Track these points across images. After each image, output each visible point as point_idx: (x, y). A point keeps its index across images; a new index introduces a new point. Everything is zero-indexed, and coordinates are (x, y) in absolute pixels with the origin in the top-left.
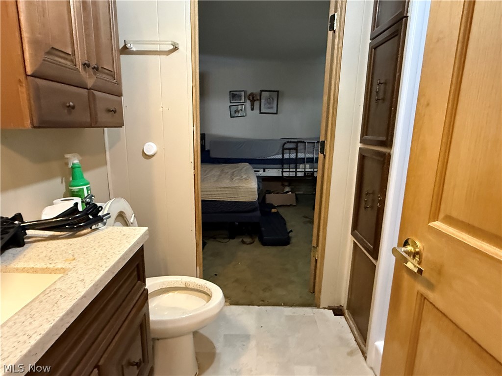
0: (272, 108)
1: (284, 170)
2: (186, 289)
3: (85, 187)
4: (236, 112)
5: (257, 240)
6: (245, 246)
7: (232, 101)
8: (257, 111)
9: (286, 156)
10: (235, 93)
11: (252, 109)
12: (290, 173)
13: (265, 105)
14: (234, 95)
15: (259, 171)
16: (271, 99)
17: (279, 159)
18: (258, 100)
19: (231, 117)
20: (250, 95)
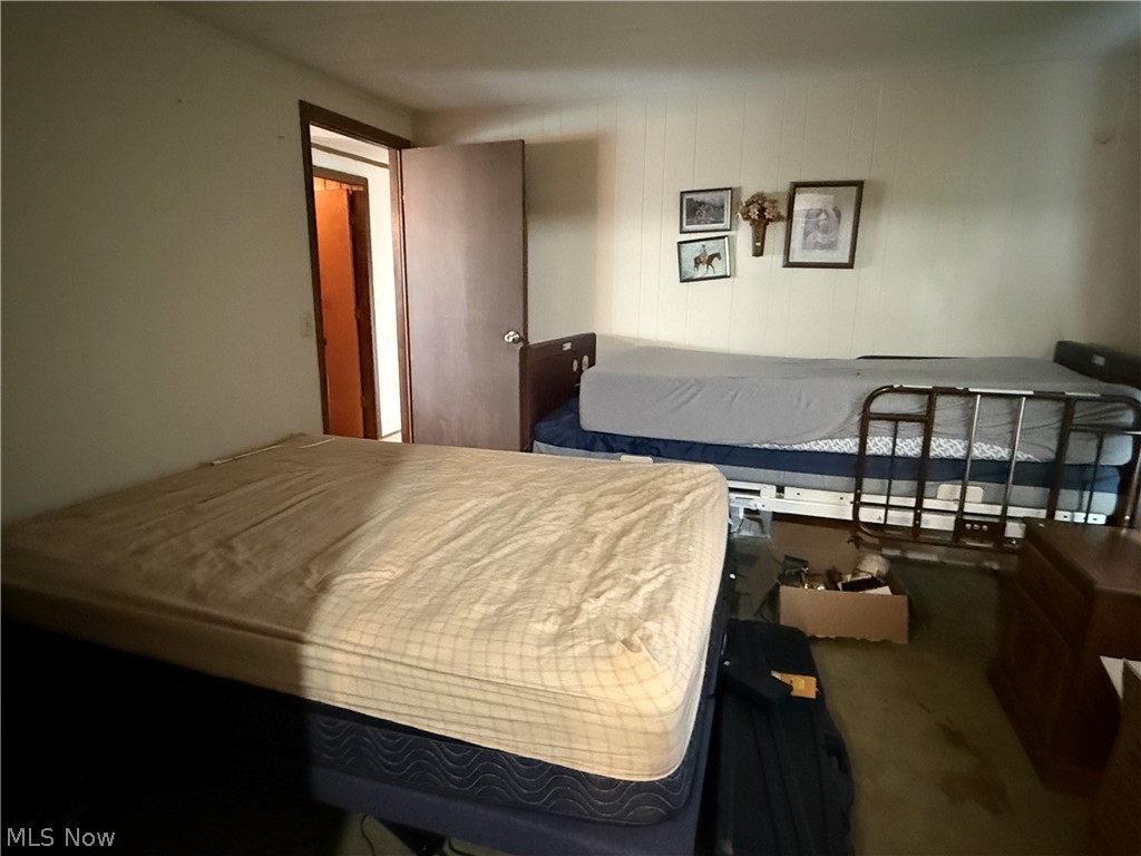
7: (686, 228)
8: (773, 257)
9: (879, 445)
11: (758, 252)
13: (805, 236)
15: (757, 493)
16: (833, 215)
17: (846, 454)
18: (779, 218)
19: (683, 281)
20: (751, 203)
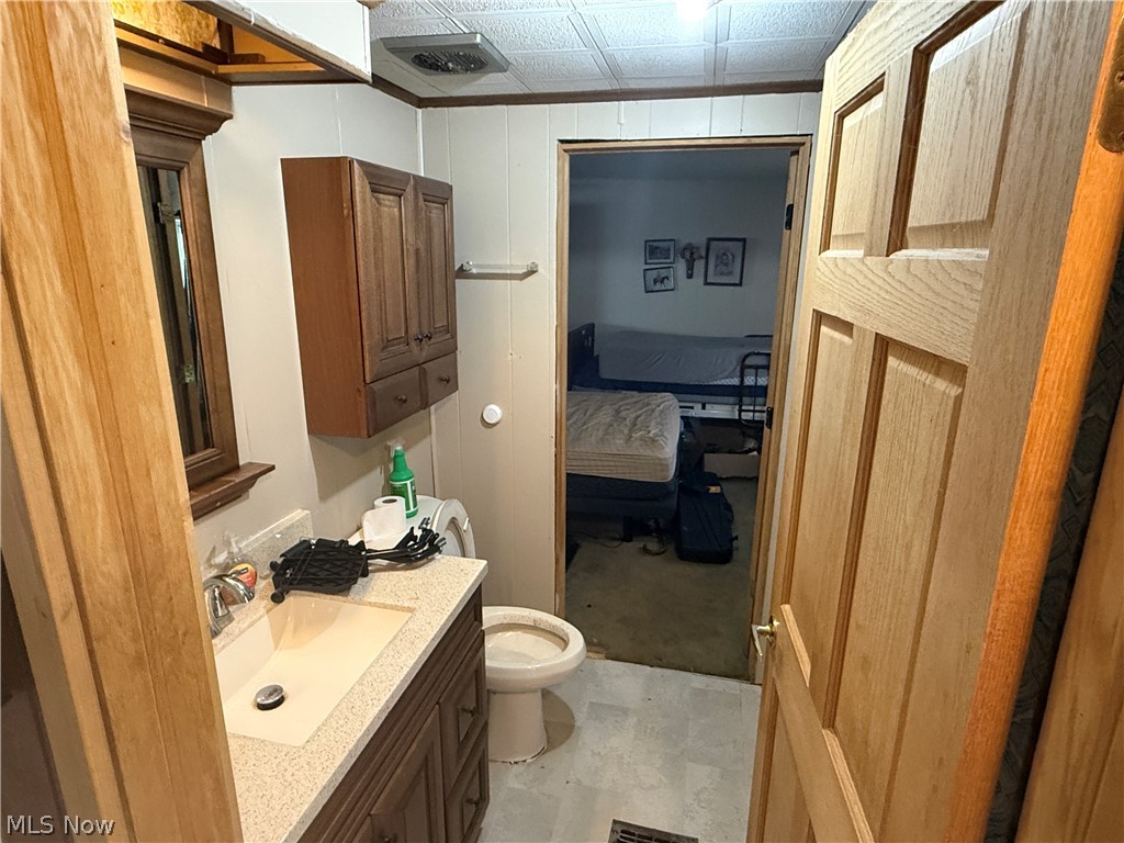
0: (730, 273)
1: (744, 408)
2: (534, 628)
3: (408, 482)
4: (655, 282)
5: (671, 548)
6: (648, 558)
7: (649, 261)
8: (698, 280)
9: (749, 381)
10: (655, 244)
11: (690, 276)
12: (756, 414)
13: (716, 267)
14: (653, 250)
15: (692, 408)
16: (731, 257)
17: (734, 386)
18: (701, 257)
19: (647, 292)
20: (685, 249)
